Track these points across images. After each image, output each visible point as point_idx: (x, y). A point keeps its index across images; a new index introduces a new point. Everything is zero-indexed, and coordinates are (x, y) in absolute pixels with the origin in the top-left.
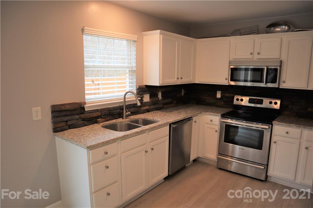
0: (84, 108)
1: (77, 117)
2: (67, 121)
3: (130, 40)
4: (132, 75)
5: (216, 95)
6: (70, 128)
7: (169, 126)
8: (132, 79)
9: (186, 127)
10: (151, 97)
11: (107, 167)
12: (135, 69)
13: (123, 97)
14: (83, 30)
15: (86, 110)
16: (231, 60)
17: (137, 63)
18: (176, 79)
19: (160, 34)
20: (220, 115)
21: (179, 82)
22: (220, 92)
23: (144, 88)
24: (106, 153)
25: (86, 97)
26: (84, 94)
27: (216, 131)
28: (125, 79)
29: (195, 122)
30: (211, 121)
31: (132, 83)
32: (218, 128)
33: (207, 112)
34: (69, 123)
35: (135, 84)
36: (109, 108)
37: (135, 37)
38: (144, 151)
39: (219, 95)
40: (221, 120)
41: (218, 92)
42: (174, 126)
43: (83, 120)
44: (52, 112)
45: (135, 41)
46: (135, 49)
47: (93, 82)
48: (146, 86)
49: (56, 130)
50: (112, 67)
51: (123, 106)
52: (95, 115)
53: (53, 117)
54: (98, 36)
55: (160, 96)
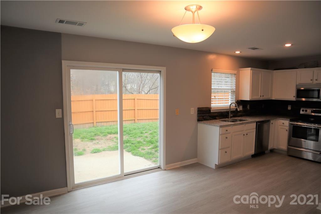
0: (210, 111)
1: (207, 115)
2: (203, 116)
3: (232, 74)
4: (233, 94)
5: (288, 108)
6: (204, 120)
7: (256, 123)
8: (233, 96)
9: (265, 126)
10: (243, 108)
11: (227, 138)
12: (235, 90)
13: (229, 106)
14: (212, 70)
15: (211, 112)
16: (297, 84)
17: (236, 87)
18: (260, 97)
19: (251, 70)
20: (289, 119)
21: (261, 99)
22: (290, 106)
23: (239, 102)
24: (227, 131)
25: (212, 105)
26: (210, 103)
27: (287, 130)
28: (229, 96)
29: (272, 124)
30: (283, 123)
31: (233, 98)
32: (287, 128)
33: (280, 117)
34: (204, 117)
35: (235, 99)
36: (222, 112)
37: (235, 72)
38: (243, 135)
39: (289, 108)
40: (290, 123)
41: (289, 106)
42: (259, 123)
43: (210, 117)
44: (198, 111)
45: (235, 74)
46: (235, 79)
47: (215, 97)
48: (241, 100)
49: (199, 120)
50: (223, 89)
51: (229, 111)
52: (215, 114)
53: (198, 114)
54: (216, 73)
55: (248, 107)
